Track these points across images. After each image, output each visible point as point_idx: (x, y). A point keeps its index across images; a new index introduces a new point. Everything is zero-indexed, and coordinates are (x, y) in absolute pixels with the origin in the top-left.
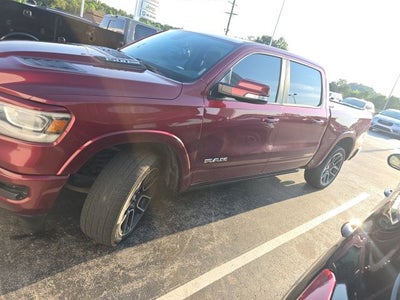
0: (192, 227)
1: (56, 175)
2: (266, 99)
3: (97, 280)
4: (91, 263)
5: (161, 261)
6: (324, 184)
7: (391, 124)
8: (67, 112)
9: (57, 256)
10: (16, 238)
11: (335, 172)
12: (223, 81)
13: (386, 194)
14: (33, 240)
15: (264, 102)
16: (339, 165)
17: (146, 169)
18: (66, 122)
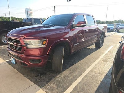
0: (76, 63)
1: (47, 55)
2: (85, 25)
3: (62, 79)
4: (58, 76)
5: (74, 71)
6: (101, 46)
7: (109, 28)
8: (46, 39)
9: (49, 77)
10: (37, 76)
11: (103, 42)
12: (73, 24)
13: (120, 43)
14: (41, 76)
15: (85, 26)
16: (103, 40)
17: (64, 49)
18: (46, 41)
